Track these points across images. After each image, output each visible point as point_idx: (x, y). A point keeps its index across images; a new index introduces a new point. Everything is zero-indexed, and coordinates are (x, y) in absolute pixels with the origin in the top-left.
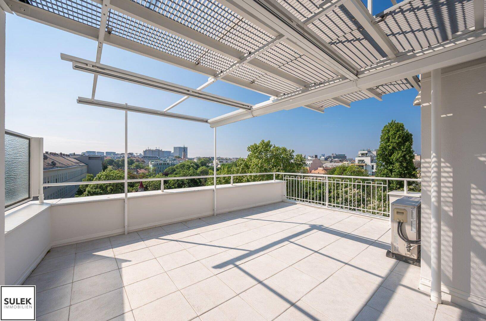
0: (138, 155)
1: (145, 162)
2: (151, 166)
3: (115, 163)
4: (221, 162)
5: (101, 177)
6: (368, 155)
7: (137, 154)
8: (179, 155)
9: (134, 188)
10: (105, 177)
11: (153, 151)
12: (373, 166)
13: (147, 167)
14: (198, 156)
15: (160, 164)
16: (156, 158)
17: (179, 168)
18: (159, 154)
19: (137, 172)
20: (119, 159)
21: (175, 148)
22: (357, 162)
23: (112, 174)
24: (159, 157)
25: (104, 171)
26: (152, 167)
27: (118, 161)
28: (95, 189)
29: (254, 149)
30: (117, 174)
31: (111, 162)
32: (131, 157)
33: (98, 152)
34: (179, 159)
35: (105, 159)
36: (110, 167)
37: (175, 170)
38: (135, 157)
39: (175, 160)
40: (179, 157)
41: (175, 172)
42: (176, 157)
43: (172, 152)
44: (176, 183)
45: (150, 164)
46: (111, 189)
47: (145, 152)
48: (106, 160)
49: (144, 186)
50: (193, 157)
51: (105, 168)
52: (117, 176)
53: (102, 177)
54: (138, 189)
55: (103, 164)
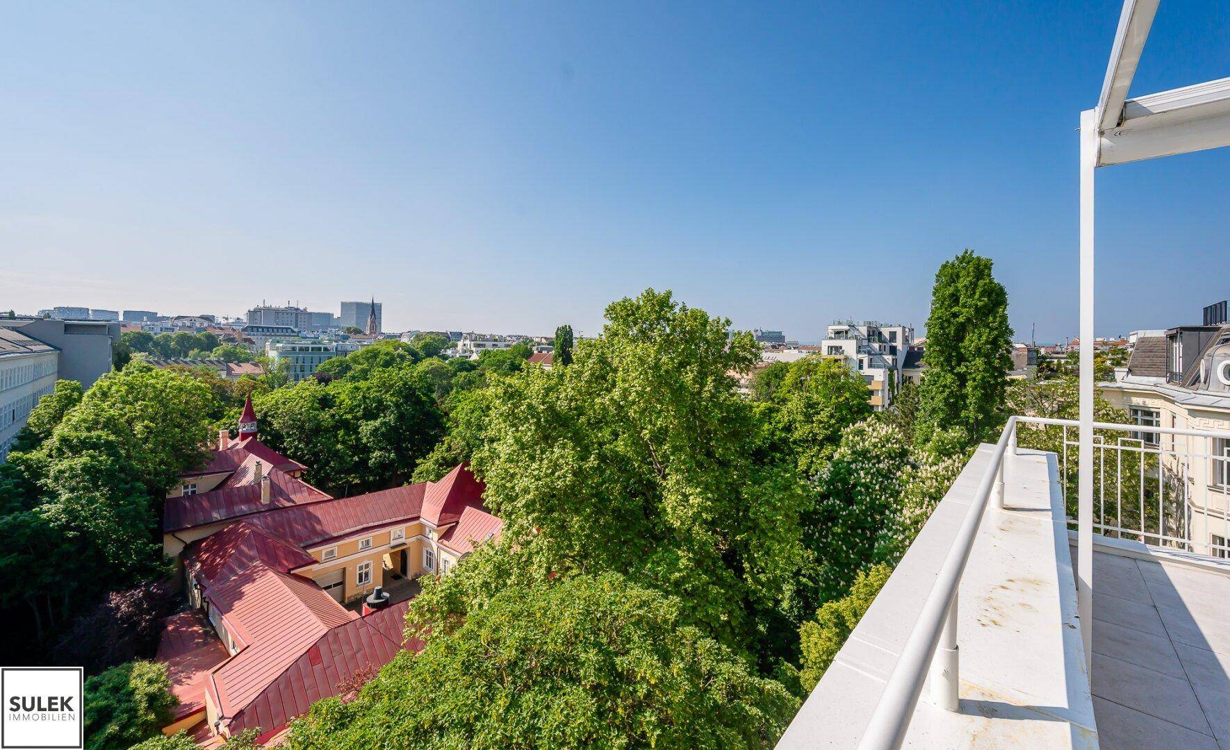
0: (230, 321)
1: (254, 343)
2: (272, 354)
3: (156, 344)
4: (479, 346)
5: (109, 389)
6: (849, 335)
7: (227, 319)
8: (357, 323)
9: (224, 420)
10: (124, 388)
11: (277, 312)
12: (861, 361)
13: (262, 359)
14: (413, 329)
15: (301, 349)
16: (289, 331)
17: (361, 361)
18: (297, 321)
19: (229, 371)
20: (169, 333)
21: (344, 305)
22: (824, 352)
23: (152, 381)
24: (296, 330)
25: (119, 369)
26: (277, 359)
27: (167, 338)
28: (89, 429)
29: (625, 314)
30: (172, 379)
31: (142, 342)
32: (209, 326)
33: (95, 311)
34: (358, 336)
35: (123, 330)
36: (138, 358)
37: (348, 368)
38: (222, 329)
39: (345, 338)
40: (357, 331)
41: (349, 374)
42: (349, 329)
43: (335, 317)
44: (360, 406)
45: (268, 348)
46: (147, 427)
47: (253, 314)
48: (125, 334)
49: (258, 416)
50: (397, 332)
51: (121, 360)
52: (171, 387)
53: (114, 389)
54: (236, 424)
55: (114, 348)
